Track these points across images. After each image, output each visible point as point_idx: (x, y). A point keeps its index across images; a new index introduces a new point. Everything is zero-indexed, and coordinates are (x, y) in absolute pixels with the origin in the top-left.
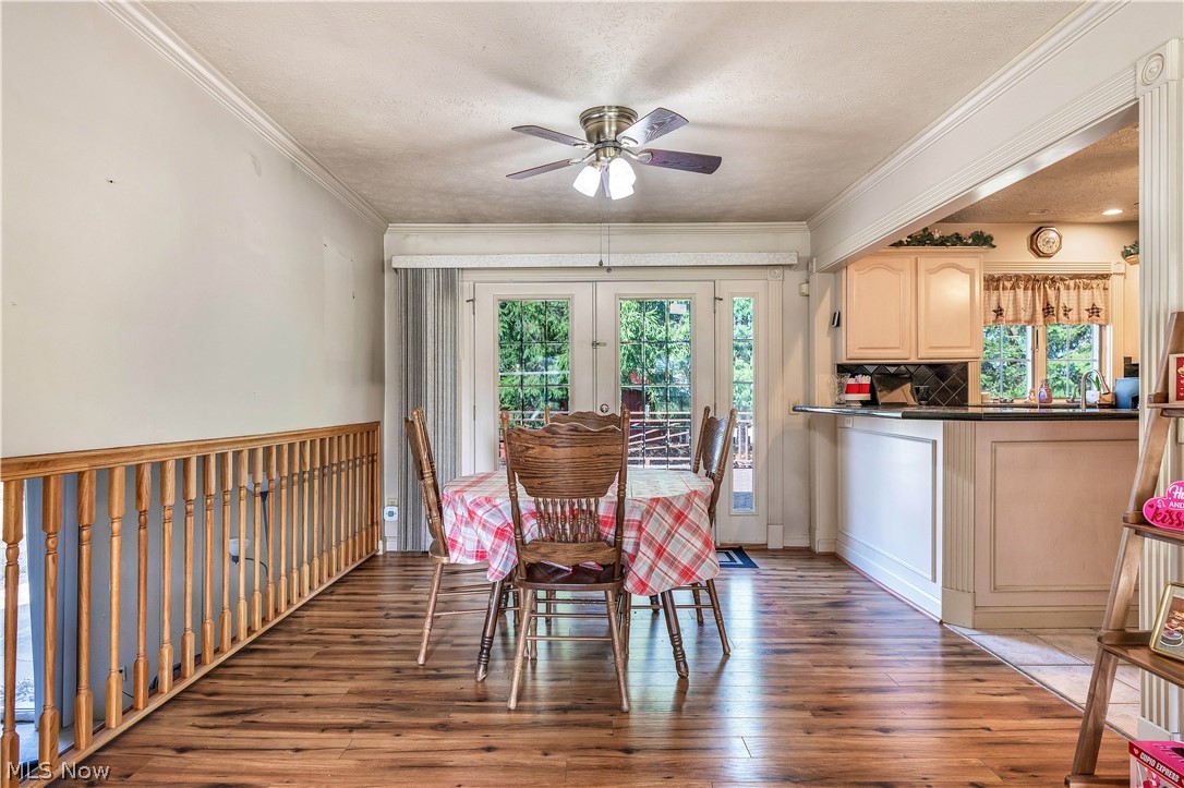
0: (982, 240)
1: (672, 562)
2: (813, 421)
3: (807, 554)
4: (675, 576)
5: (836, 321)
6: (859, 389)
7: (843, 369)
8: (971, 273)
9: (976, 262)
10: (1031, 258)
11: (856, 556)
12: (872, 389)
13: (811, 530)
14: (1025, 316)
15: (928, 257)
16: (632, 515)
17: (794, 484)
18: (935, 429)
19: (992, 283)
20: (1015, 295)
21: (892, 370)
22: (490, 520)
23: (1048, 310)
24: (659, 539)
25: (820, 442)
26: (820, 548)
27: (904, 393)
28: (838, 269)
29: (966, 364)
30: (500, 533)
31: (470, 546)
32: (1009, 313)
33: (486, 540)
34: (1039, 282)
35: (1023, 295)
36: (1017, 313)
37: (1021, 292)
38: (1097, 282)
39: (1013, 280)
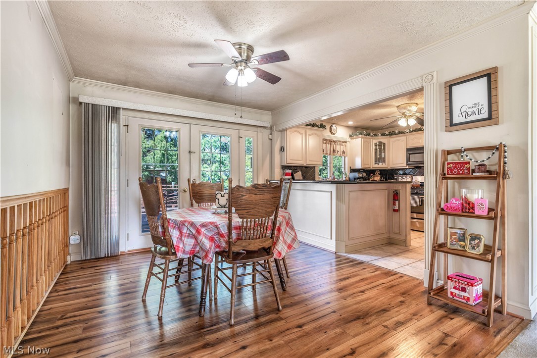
0: (322, 126)
4: (286, 248)
5: (282, 149)
6: (289, 174)
7: (284, 167)
8: (319, 136)
10: (330, 134)
14: (328, 152)
15: (309, 131)
20: (326, 146)
22: (207, 233)
23: (334, 151)
28: (283, 131)
29: (315, 167)
30: (212, 239)
31: (188, 248)
32: (325, 151)
33: (207, 244)
34: (332, 142)
35: (328, 146)
36: (327, 151)
37: (327, 144)
38: (344, 144)
39: (326, 141)
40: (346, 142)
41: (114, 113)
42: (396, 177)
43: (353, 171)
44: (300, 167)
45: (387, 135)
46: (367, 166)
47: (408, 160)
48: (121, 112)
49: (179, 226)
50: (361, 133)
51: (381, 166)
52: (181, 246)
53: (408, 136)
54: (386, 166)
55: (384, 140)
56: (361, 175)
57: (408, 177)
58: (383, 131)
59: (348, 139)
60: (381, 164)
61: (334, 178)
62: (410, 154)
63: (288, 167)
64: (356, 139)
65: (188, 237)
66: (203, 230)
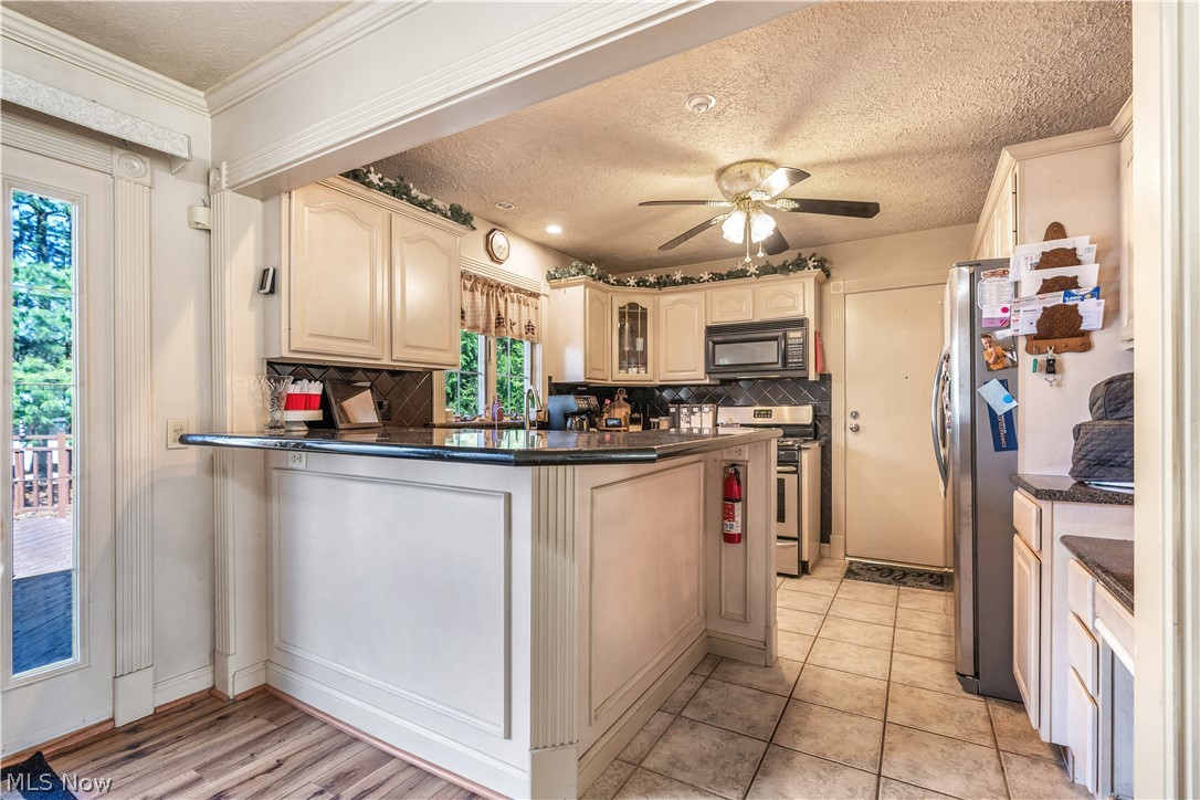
5: (268, 283)
6: (305, 402)
7: (276, 369)
8: (449, 255)
10: (487, 260)
12: (324, 403)
14: (481, 323)
20: (473, 299)
23: (499, 321)
25: (237, 496)
29: (430, 371)
32: (468, 317)
34: (493, 288)
35: (480, 300)
36: (475, 318)
37: (478, 294)
38: (530, 300)
39: (472, 281)
40: (536, 296)
42: (673, 410)
43: (557, 389)
44: (366, 370)
45: (652, 286)
46: (598, 375)
47: (710, 358)
50: (582, 271)
51: (634, 376)
53: (709, 292)
54: (649, 376)
55: (643, 298)
56: (583, 405)
57: (706, 409)
58: (641, 274)
59: (544, 287)
60: (635, 370)
61: (501, 414)
62: (715, 343)
63: (301, 370)
64: (569, 290)
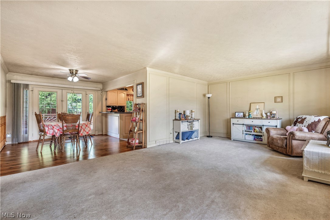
0: (126, 89)
1: (86, 131)
2: (103, 115)
3: (102, 135)
4: (86, 133)
5: (106, 99)
6: (110, 110)
7: (107, 107)
8: (125, 94)
9: (125, 92)
10: (132, 92)
11: (109, 134)
12: (112, 110)
13: (102, 131)
15: (120, 91)
16: (80, 126)
17: (100, 124)
18: (118, 115)
19: (128, 95)
21: (114, 107)
24: (84, 128)
25: (104, 118)
26: (104, 134)
27: (116, 110)
28: (107, 92)
29: (124, 106)
30: (58, 130)
31: (51, 133)
33: (56, 131)
41: (27, 86)
48: (30, 86)
49: (48, 126)
52: (49, 132)
65: (51, 129)
66: (55, 127)
